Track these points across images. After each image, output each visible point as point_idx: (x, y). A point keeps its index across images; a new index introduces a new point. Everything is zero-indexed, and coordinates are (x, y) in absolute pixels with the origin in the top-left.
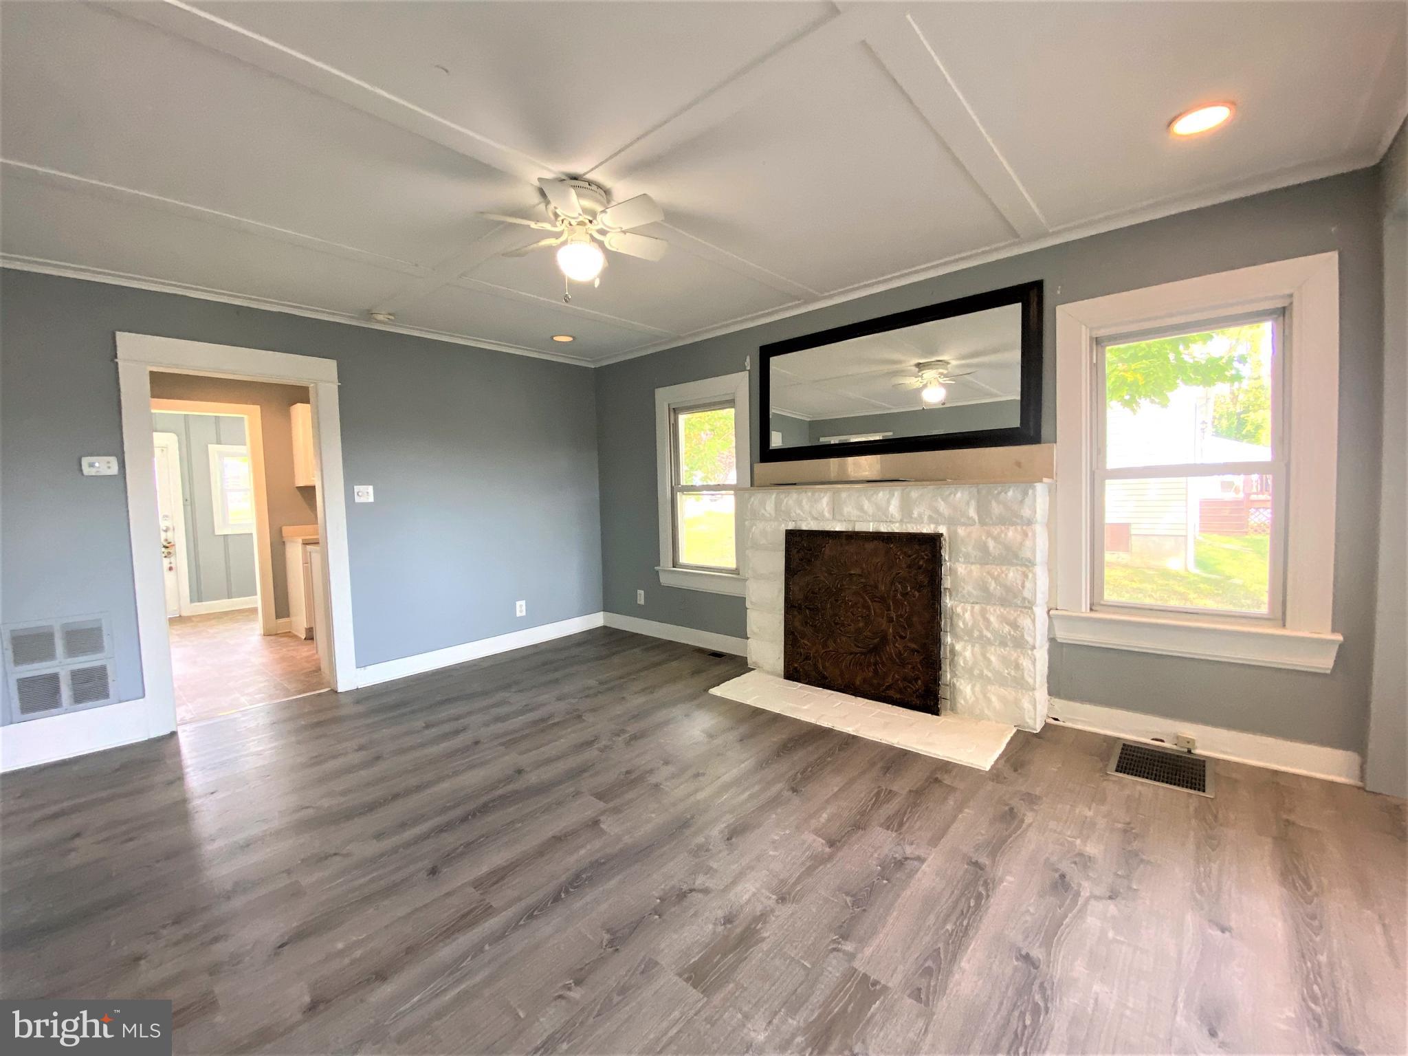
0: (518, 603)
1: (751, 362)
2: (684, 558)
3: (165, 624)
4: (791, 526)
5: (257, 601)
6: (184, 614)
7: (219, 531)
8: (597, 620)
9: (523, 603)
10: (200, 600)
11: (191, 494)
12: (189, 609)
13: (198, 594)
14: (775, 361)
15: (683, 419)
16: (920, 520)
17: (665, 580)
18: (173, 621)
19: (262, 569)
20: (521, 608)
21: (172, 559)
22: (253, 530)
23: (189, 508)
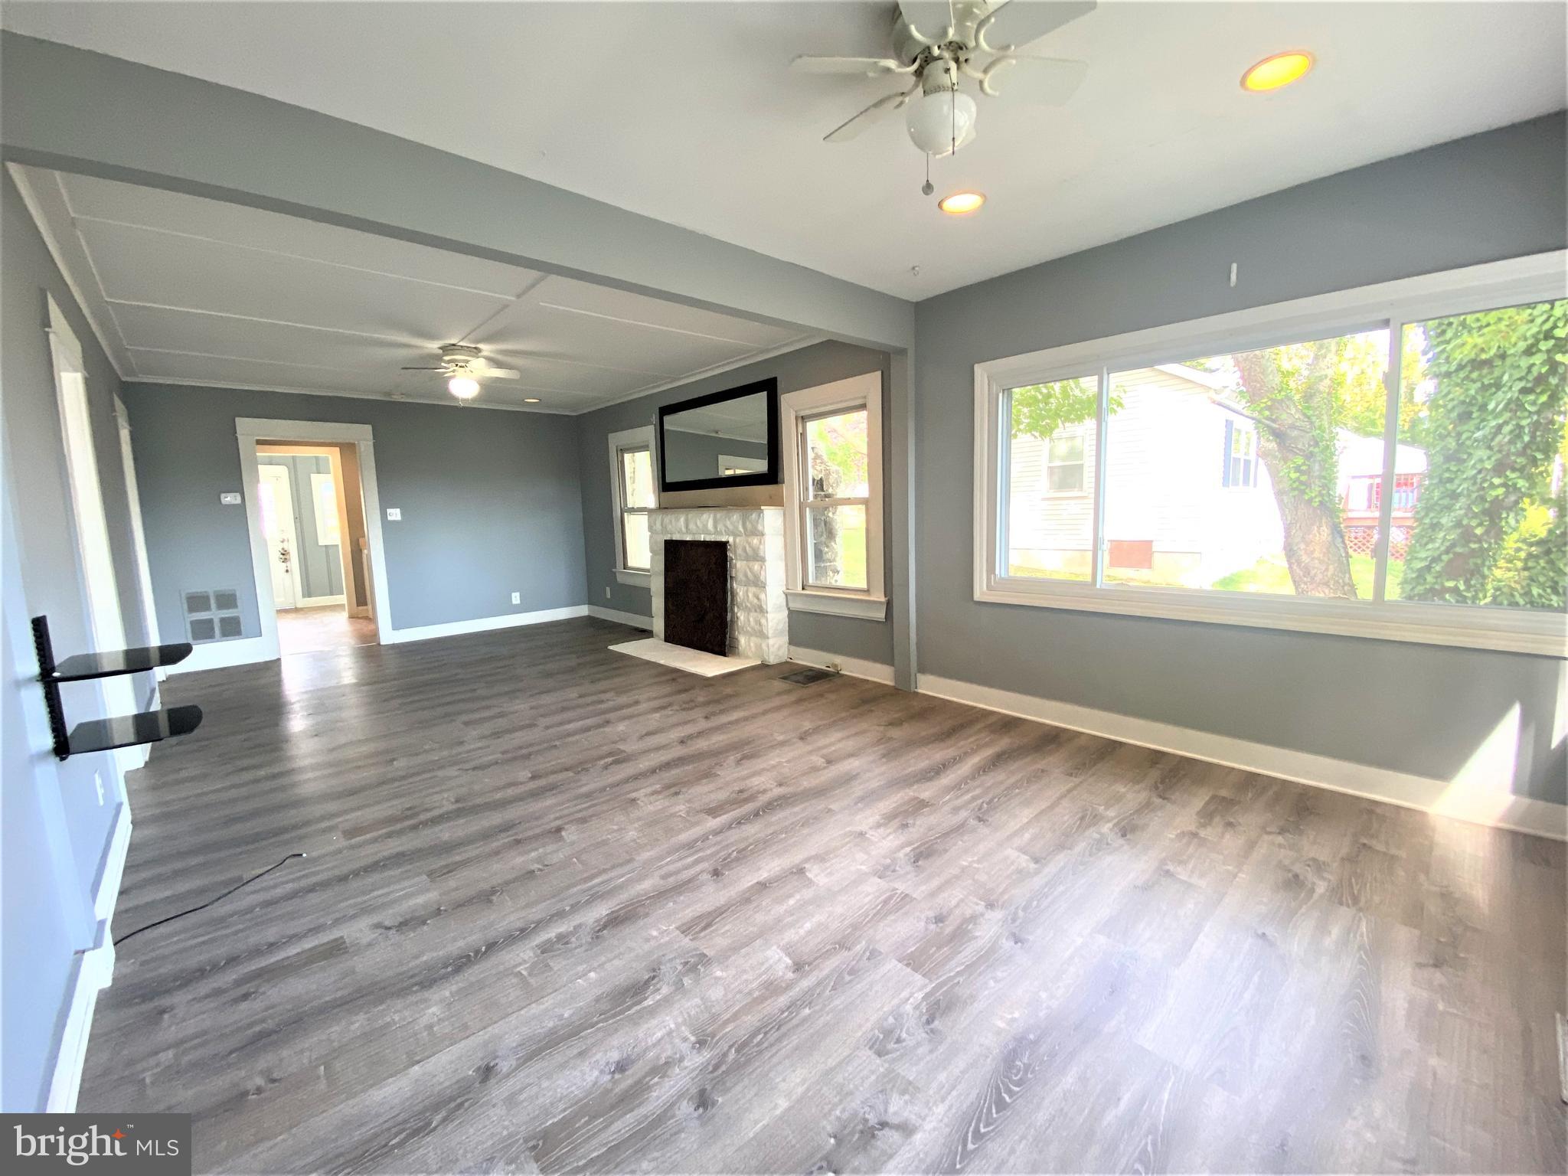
0: (514, 595)
1: (655, 418)
2: (631, 563)
3: (274, 613)
4: (668, 538)
5: (342, 599)
6: (299, 605)
7: (322, 542)
8: (583, 611)
9: (518, 594)
10: (310, 596)
11: (300, 512)
12: (303, 602)
13: (308, 592)
14: (666, 419)
15: (627, 457)
16: (720, 533)
17: (620, 579)
18: (279, 611)
19: (346, 573)
20: (516, 598)
21: (288, 564)
22: (338, 542)
23: (298, 524)
